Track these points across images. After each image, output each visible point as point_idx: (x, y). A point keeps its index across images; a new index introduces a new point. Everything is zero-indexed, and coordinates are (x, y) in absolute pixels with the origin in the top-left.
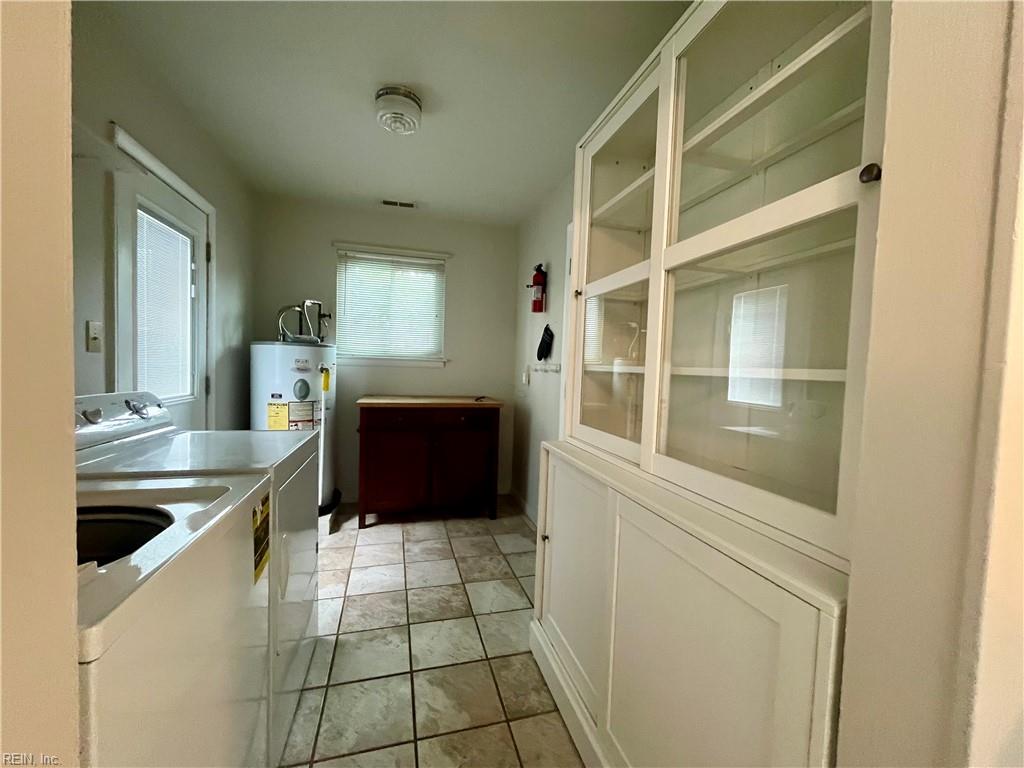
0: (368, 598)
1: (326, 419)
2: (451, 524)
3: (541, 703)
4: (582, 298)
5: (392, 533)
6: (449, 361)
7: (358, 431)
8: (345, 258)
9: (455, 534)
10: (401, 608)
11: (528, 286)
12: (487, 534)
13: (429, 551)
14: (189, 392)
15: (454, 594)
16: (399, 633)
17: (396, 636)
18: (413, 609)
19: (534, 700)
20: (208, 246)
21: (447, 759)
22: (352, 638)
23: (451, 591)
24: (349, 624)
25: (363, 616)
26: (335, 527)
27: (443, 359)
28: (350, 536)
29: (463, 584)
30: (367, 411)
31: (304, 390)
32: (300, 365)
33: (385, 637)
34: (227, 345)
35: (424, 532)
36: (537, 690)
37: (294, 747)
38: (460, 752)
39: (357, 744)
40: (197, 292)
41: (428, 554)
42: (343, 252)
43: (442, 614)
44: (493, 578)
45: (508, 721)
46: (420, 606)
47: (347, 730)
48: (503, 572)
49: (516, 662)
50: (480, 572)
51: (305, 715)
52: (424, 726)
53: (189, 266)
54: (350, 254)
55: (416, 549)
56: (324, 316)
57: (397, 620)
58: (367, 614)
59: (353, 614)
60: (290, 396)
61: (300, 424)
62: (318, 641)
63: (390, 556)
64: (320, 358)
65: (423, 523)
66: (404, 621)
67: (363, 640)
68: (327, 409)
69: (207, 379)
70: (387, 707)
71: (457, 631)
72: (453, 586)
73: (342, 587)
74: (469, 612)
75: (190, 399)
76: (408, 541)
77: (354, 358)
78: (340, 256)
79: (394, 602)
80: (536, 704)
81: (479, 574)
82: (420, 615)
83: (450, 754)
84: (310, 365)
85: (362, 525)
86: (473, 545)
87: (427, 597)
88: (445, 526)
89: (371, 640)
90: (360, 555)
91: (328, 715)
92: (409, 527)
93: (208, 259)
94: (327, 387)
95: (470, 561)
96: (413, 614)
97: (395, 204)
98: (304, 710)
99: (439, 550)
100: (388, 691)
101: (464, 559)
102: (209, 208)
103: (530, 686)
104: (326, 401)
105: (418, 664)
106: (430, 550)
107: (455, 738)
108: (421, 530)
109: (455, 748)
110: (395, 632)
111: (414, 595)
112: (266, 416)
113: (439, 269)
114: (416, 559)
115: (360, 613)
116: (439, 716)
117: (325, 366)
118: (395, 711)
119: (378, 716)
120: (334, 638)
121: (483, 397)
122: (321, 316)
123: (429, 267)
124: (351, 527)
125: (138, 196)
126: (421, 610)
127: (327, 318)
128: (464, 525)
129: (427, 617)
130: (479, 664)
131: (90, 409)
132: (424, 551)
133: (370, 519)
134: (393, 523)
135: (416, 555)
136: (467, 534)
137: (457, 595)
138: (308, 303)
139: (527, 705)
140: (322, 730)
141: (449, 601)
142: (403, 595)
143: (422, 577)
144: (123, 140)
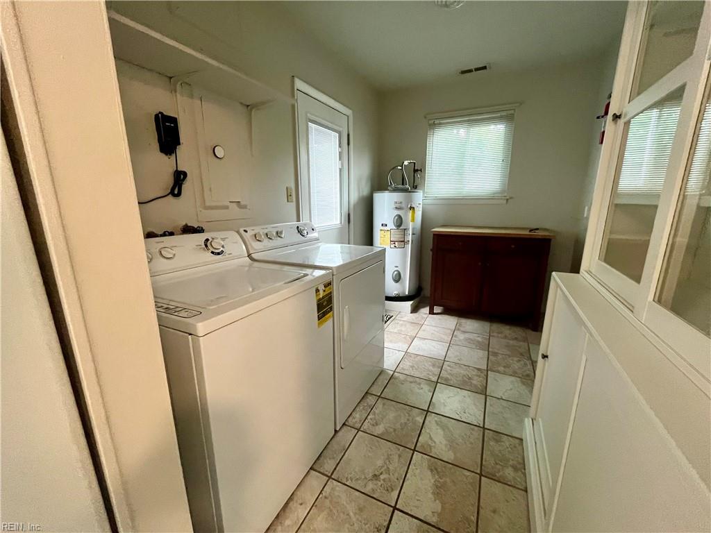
0: (419, 357)
1: (412, 241)
2: (496, 326)
3: (514, 478)
4: (621, 122)
5: (450, 322)
6: (511, 198)
7: (431, 250)
8: (433, 126)
9: (495, 334)
10: (437, 371)
11: (598, 118)
12: (524, 341)
13: (469, 341)
14: (339, 222)
15: (477, 376)
16: (429, 385)
17: (426, 386)
18: (444, 374)
19: (509, 473)
20: (348, 135)
21: (429, 473)
22: (402, 377)
23: (476, 372)
24: (403, 368)
25: (412, 367)
26: (415, 310)
27: (507, 196)
28: (423, 318)
29: (487, 371)
30: (438, 237)
31: (399, 222)
32: (398, 205)
33: (420, 384)
34: (361, 195)
35: (472, 328)
36: (515, 469)
37: (354, 418)
38: (438, 472)
39: (383, 434)
40: (342, 165)
41: (469, 343)
42: (431, 122)
43: (463, 384)
44: (514, 374)
45: (481, 475)
46: (450, 374)
47: (380, 424)
48: (525, 374)
49: (507, 442)
50: (504, 367)
51: (364, 406)
52: (422, 446)
53: (337, 150)
54: (437, 122)
55: (461, 336)
56: (417, 170)
57: (430, 377)
58: (414, 366)
59: (407, 364)
60: (391, 226)
61: (396, 243)
62: (382, 372)
63: (443, 336)
64: (410, 200)
65: (473, 321)
66: (435, 379)
67: (407, 381)
68: (413, 234)
69: (349, 215)
70: (406, 423)
71: (468, 400)
72: (479, 369)
73: (407, 346)
74: (483, 391)
75: (339, 226)
76: (459, 330)
77: (436, 199)
78: (430, 125)
79: (434, 366)
80: (510, 478)
81: (503, 368)
82: (447, 379)
83: (432, 470)
84: (403, 205)
85: (431, 312)
86: (506, 346)
87: (457, 370)
88: (491, 326)
89: (411, 382)
90: (424, 331)
91: (374, 412)
92: (463, 321)
93: (348, 144)
94: (413, 220)
95: (500, 357)
96: (442, 377)
97: (470, 71)
98: (364, 404)
99: (478, 342)
100: (409, 416)
101: (495, 354)
102: (348, 112)
103: (511, 463)
104: (413, 229)
105: (433, 409)
106: (472, 340)
107: (439, 464)
108: (470, 325)
109: (436, 469)
110: (427, 384)
111: (449, 366)
112: (379, 237)
113: (508, 118)
114: (459, 343)
115: (411, 364)
116: (434, 444)
117: (413, 206)
118: (409, 428)
119: (398, 426)
120: (392, 373)
121: (537, 229)
122: (415, 171)
123: (501, 119)
124: (425, 312)
125: (309, 115)
126: (448, 376)
127: (419, 172)
128: (507, 330)
129: (452, 383)
130: (476, 428)
131: (280, 230)
132: (466, 339)
133: (437, 309)
134: (452, 315)
135: (460, 340)
136: (506, 337)
137: (479, 376)
138: (406, 163)
139: (501, 473)
140: (369, 417)
141: (470, 378)
142: (441, 364)
143: (457, 356)
144: (299, 84)
